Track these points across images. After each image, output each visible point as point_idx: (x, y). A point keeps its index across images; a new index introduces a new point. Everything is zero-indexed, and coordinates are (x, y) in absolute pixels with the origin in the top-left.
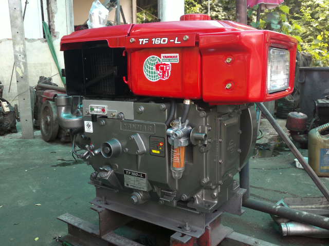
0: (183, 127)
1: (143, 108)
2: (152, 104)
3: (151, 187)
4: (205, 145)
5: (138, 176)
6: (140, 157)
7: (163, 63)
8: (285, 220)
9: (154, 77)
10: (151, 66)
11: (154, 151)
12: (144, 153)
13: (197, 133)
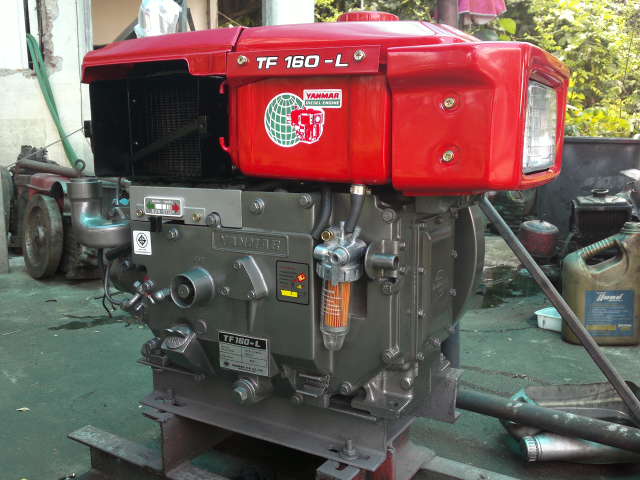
0: (348, 242)
1: (262, 204)
2: (282, 195)
3: (276, 367)
4: (393, 280)
5: (250, 346)
6: (254, 307)
7: (308, 108)
8: (532, 431)
9: (289, 137)
10: (281, 115)
11: (285, 293)
12: (263, 297)
13: (376, 254)
